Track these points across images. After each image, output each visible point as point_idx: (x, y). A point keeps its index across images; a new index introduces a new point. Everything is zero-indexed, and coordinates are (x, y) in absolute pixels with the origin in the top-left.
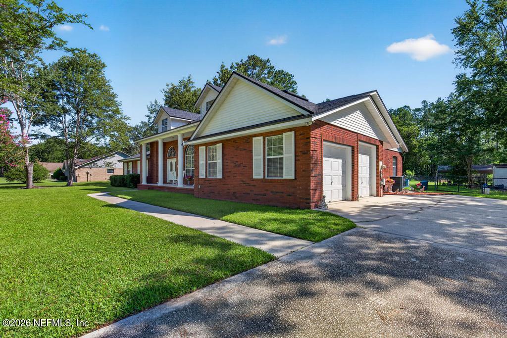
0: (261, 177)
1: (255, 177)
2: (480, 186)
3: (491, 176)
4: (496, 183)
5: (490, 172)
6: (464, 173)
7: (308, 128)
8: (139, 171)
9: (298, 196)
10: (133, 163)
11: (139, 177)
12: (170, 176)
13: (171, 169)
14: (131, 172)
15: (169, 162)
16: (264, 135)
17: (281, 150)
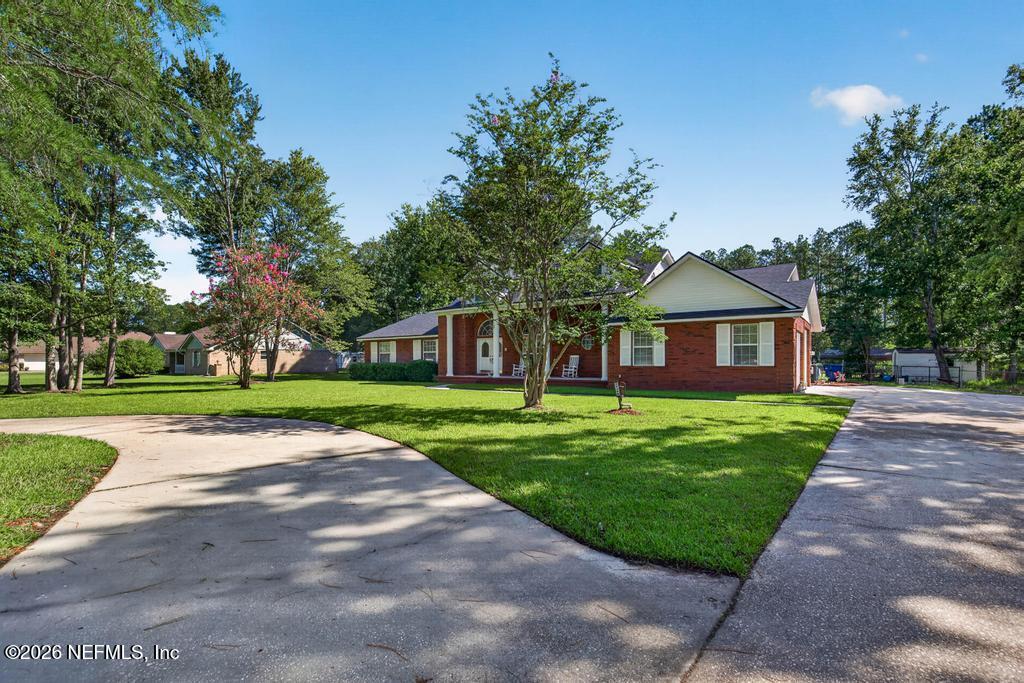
0: (728, 364)
1: (718, 365)
5: (888, 359)
7: (792, 320)
8: (417, 355)
9: (777, 382)
10: (398, 342)
11: (437, 365)
12: (482, 363)
13: (486, 353)
14: (393, 358)
15: (480, 343)
16: (732, 322)
17: (754, 339)
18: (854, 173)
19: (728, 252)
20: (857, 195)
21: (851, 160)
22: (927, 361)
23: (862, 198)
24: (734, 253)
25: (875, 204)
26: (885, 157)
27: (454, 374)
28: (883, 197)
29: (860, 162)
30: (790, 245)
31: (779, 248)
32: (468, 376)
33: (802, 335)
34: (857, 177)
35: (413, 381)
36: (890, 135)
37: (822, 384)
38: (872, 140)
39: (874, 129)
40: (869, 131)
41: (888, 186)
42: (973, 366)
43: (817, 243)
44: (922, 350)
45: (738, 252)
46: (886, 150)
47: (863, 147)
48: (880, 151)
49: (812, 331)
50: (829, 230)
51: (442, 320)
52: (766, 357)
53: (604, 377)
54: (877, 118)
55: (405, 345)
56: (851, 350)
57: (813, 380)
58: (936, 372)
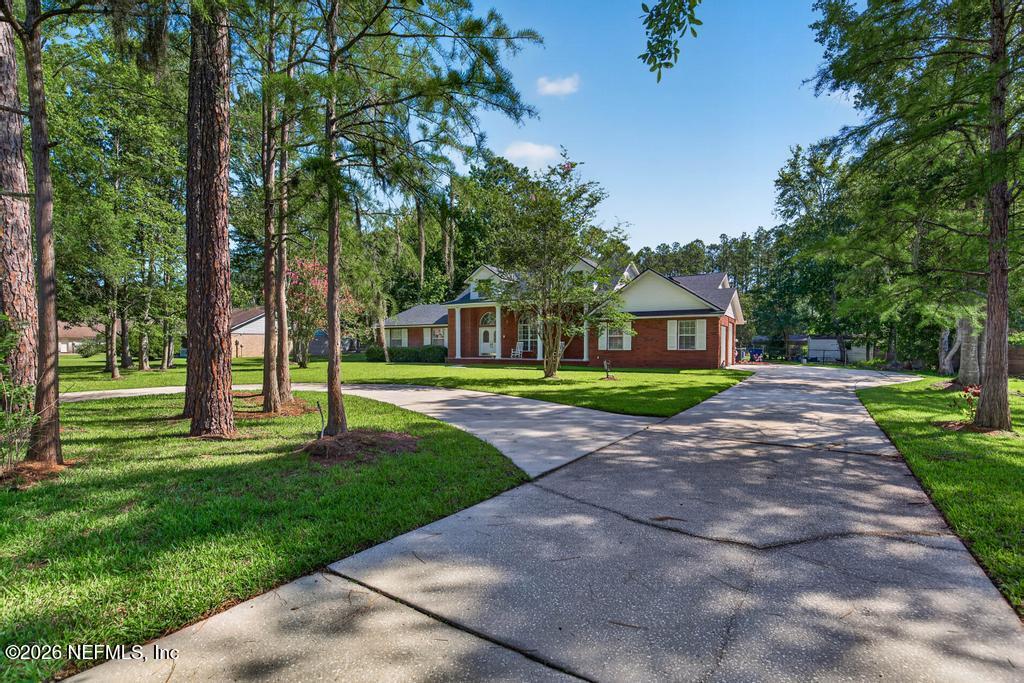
0: (675, 349)
3: (805, 348)
4: (812, 355)
5: (805, 343)
6: (782, 344)
7: (717, 319)
8: (427, 341)
9: (708, 360)
10: (410, 330)
11: (446, 349)
12: (483, 348)
13: (486, 340)
14: (405, 343)
15: (482, 330)
16: (678, 319)
17: (693, 331)
18: (781, 191)
19: (682, 246)
20: (783, 208)
21: (777, 182)
22: (832, 345)
23: (787, 211)
24: (686, 247)
25: (796, 217)
26: (803, 181)
27: (462, 356)
28: (803, 212)
29: (784, 182)
30: (734, 240)
31: (725, 243)
32: (472, 358)
33: (727, 328)
34: (782, 195)
35: (426, 361)
36: (807, 163)
37: (745, 364)
38: (794, 165)
39: (797, 156)
40: (792, 157)
41: (806, 205)
42: (863, 350)
43: (757, 239)
44: (828, 338)
45: (690, 247)
46: (803, 175)
47: (787, 171)
48: (799, 176)
49: (737, 323)
50: (767, 228)
51: (452, 312)
52: (701, 344)
53: (585, 359)
54: (799, 149)
55: (415, 333)
56: (775, 337)
57: (738, 359)
58: (838, 355)
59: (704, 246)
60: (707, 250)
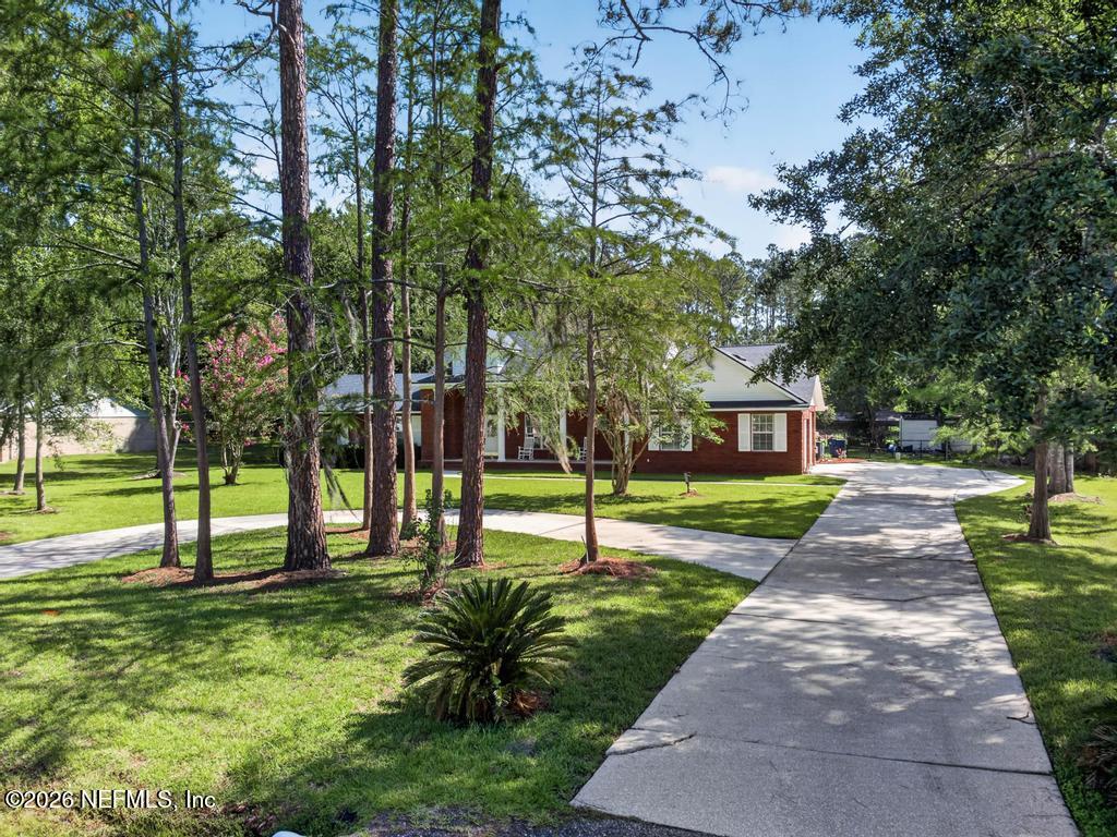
1: (740, 450)
2: (887, 454)
7: (800, 413)
9: (788, 464)
11: (418, 447)
16: (750, 412)
17: (771, 427)
33: (808, 421)
37: (828, 463)
49: (816, 410)
52: (780, 444)
59: (742, 262)
60: (748, 268)
